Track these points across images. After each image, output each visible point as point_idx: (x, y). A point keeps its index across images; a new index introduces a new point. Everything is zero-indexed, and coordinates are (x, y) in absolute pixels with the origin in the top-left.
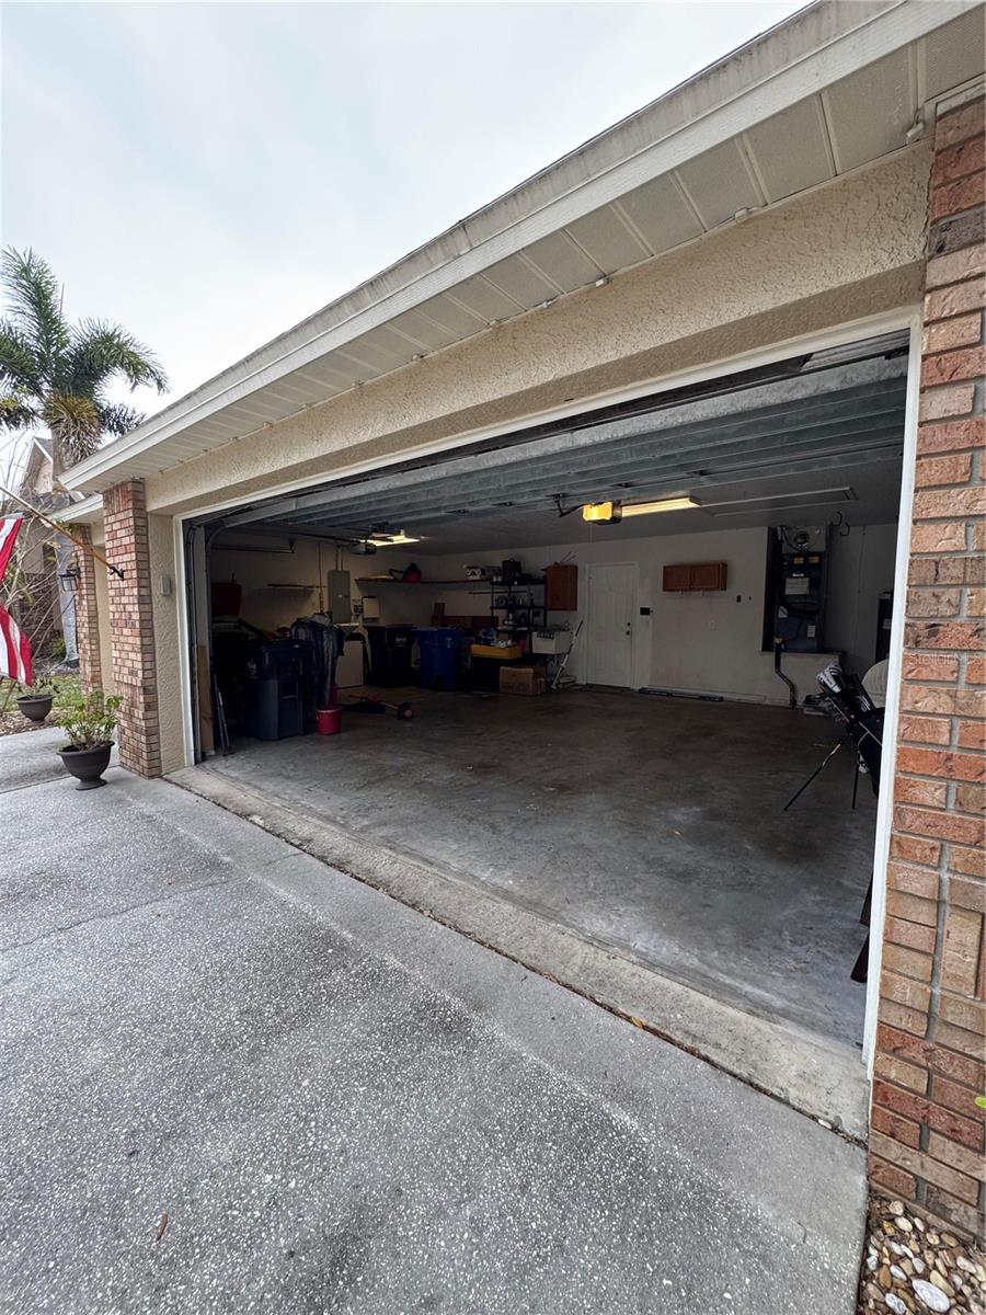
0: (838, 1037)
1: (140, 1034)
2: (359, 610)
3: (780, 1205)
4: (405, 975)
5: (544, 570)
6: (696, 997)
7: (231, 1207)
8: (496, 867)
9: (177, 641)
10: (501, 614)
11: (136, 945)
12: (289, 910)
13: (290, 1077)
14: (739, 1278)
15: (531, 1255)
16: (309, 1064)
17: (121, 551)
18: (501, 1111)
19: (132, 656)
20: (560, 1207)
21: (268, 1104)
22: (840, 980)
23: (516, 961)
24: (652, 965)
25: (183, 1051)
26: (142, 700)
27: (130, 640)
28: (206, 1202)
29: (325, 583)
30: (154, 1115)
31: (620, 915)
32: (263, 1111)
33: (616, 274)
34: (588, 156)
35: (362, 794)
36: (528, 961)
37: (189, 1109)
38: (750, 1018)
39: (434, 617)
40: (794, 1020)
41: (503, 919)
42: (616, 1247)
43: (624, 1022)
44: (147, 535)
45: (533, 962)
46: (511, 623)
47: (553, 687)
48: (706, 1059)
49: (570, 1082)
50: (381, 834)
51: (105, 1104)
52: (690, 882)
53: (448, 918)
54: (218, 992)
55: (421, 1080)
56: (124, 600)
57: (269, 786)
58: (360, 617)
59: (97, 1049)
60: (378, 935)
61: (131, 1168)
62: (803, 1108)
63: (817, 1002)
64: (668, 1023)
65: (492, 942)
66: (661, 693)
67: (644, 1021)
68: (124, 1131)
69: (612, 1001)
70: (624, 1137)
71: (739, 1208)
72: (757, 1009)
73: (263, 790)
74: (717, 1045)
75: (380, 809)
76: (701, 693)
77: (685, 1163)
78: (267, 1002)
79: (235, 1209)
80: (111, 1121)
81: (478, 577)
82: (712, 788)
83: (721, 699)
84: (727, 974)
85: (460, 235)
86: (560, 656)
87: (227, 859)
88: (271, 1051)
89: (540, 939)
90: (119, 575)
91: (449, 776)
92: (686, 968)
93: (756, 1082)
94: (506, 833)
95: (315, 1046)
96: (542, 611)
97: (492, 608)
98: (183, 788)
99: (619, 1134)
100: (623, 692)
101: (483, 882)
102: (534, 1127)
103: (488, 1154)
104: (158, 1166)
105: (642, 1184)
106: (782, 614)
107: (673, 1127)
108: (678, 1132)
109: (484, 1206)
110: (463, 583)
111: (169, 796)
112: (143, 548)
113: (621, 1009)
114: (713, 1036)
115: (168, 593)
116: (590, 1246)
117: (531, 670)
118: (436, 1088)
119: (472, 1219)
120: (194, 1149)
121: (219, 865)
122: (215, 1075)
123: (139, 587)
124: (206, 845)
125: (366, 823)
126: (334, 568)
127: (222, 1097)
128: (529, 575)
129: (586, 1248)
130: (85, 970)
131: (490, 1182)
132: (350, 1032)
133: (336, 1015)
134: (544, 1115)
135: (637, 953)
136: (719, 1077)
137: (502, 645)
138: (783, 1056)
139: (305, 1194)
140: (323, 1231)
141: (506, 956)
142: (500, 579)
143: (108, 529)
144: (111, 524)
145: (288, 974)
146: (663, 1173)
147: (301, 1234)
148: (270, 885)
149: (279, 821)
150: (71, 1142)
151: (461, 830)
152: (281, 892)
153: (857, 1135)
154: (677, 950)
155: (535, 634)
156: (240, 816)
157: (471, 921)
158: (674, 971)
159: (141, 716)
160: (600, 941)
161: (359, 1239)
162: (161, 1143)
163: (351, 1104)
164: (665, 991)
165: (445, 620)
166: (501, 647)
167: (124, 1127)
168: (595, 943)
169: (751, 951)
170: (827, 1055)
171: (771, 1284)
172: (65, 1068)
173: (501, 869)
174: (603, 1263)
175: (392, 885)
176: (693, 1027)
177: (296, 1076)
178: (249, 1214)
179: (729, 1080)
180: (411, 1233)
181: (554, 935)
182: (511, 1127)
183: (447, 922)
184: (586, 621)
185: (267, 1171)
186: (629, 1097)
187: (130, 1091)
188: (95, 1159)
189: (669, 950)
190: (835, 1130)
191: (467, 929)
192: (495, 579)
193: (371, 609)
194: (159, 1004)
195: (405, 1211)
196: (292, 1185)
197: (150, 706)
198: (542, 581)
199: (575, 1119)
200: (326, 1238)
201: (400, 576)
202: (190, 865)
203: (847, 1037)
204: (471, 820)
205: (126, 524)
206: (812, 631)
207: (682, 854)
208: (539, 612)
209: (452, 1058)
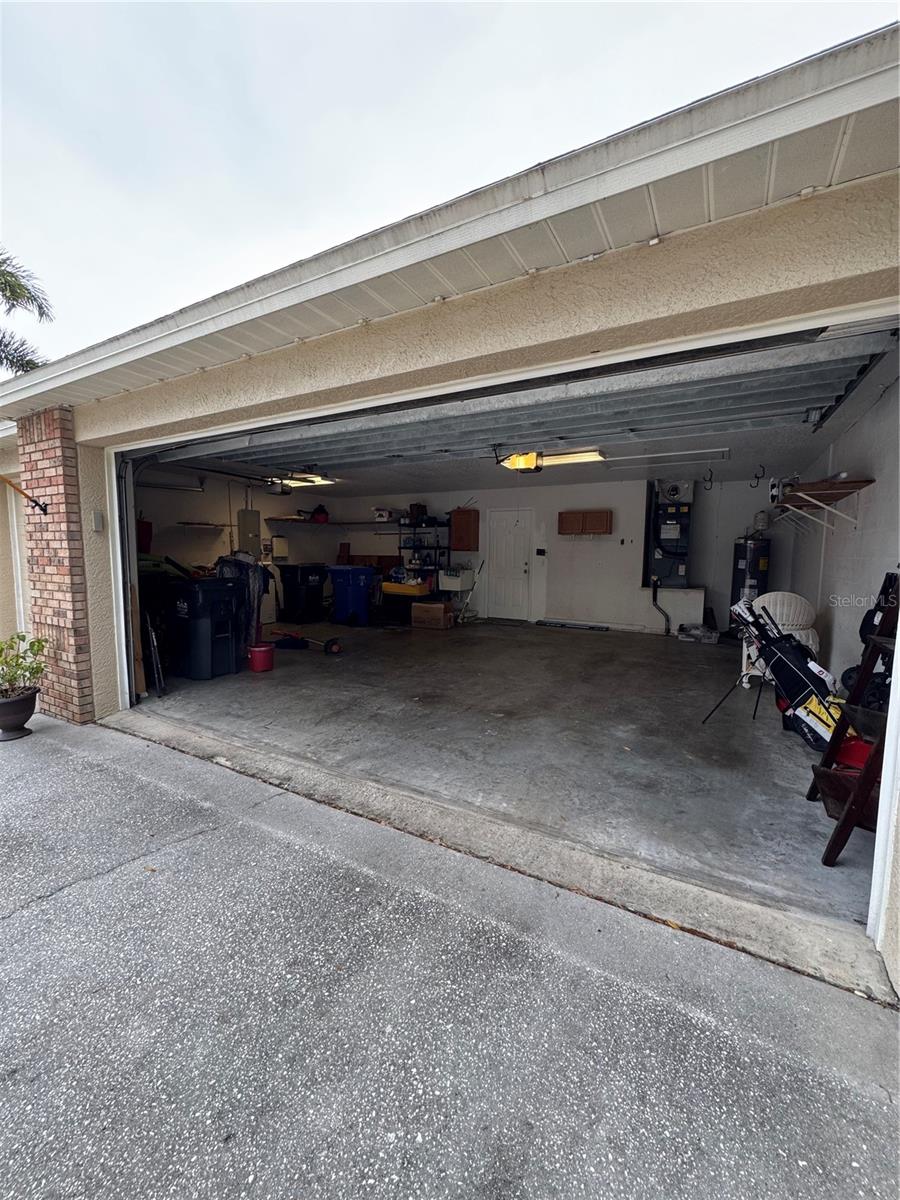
0: (837, 916)
1: (184, 1003)
2: (269, 549)
3: (859, 1073)
4: (443, 904)
5: (447, 513)
6: (713, 896)
7: (364, 1176)
8: (484, 791)
9: (110, 580)
10: (407, 554)
11: (141, 906)
12: (296, 852)
13: (369, 1026)
14: (858, 1147)
15: (676, 1163)
16: (384, 1009)
17: (43, 483)
18: (590, 1027)
19: (59, 595)
20: (682, 1110)
21: (359, 1057)
22: (815, 866)
23: (541, 880)
24: (664, 871)
25: (241, 1015)
26: (72, 641)
27: (56, 579)
28: (334, 1177)
29: (235, 521)
30: (236, 1090)
31: (614, 828)
32: (356, 1065)
33: (671, 235)
34: (696, 115)
35: (322, 728)
36: (552, 878)
37: (274, 1077)
38: (764, 909)
39: (339, 557)
40: (798, 906)
41: (511, 839)
42: (746, 1140)
43: (663, 927)
44: (76, 467)
45: (557, 879)
46: (418, 562)
47: (459, 620)
48: (744, 950)
49: (640, 989)
50: (359, 767)
51: (173, 1088)
52: (658, 792)
53: (461, 845)
54: (254, 945)
55: (503, 1009)
56: (48, 536)
57: (223, 725)
58: (270, 556)
59: (139, 1027)
60: (400, 869)
61: (233, 1155)
62: (838, 982)
63: (808, 888)
64: (700, 923)
65: (513, 864)
66: (556, 625)
67: (680, 924)
68: (208, 1114)
69: (643, 908)
70: (708, 1033)
71: (829, 1082)
72: (766, 899)
73: (218, 731)
74: (748, 937)
75: (347, 743)
76: (592, 624)
77: (768, 1050)
78: (313, 950)
79: (369, 1178)
80: (188, 1107)
81: (385, 519)
82: (637, 707)
83: (607, 629)
84: (726, 871)
85: (537, 178)
86: (464, 593)
87: (207, 805)
88: (337, 1001)
89: (555, 857)
90: (42, 509)
91: (400, 708)
92: (692, 870)
93: (793, 965)
94: (478, 759)
95: (382, 989)
96: (446, 551)
97: (400, 548)
98: (125, 733)
99: (703, 1032)
100: (522, 624)
101: (479, 807)
102: (626, 1038)
103: (597, 1071)
104: (264, 1147)
105: (742, 1075)
106: (658, 555)
107: (745, 1017)
108: (751, 1021)
109: (614, 1123)
110: (371, 525)
111: (112, 742)
112: (72, 481)
113: (655, 914)
114: (740, 929)
115: (101, 529)
116: (724, 1144)
117: (442, 606)
118: (521, 1015)
119: (609, 1138)
120: (297, 1120)
121: (200, 811)
122: (288, 1036)
123: (69, 522)
124: (179, 792)
125: (339, 758)
126: (244, 507)
127: (305, 1059)
128: (435, 518)
129: (722, 1145)
130: (89, 940)
131: (610, 1098)
132: (412, 970)
133: (391, 954)
134: (631, 1024)
135: (645, 860)
136: (762, 965)
137: (413, 582)
138: (804, 939)
139: (436, 1146)
140: (472, 1182)
141: (530, 876)
142: (407, 521)
143: (26, 458)
144: (30, 453)
145: (323, 917)
146: (754, 1061)
147: (449, 1190)
148: (265, 827)
149: (249, 762)
150: (149, 1139)
151: (435, 758)
152: (280, 834)
153: (888, 1000)
154: (677, 855)
155: (441, 572)
156: (202, 758)
157: (485, 846)
158: (684, 874)
159: (71, 660)
160: (609, 853)
161: (510, 1183)
162: (256, 1120)
163: (445, 1044)
164: (685, 894)
165: (351, 560)
166: (411, 585)
167: (206, 1110)
168: (606, 855)
169: (736, 849)
170: (836, 934)
171: (884, 1147)
172: (108, 1054)
173: (490, 794)
174: (742, 1157)
175: (393, 818)
176: (721, 923)
177: (376, 1024)
178: (387, 1180)
179: (772, 967)
180: (558, 1165)
181: (566, 852)
182: (606, 1040)
183: (461, 848)
184: (487, 562)
185: (388, 1130)
186: (697, 996)
187: (197, 1069)
188: (185, 1152)
189: (669, 855)
190: (870, 998)
191: (484, 855)
192: (402, 521)
193: (280, 548)
194: (192, 968)
195: (543, 1143)
196: (419, 1139)
197: (82, 649)
198: (447, 524)
199: (659, 1024)
200: (477, 1189)
201: (308, 517)
202: (168, 814)
203: (845, 916)
204: (440, 749)
205: (51, 454)
206: (682, 570)
207: (641, 768)
208: (444, 552)
209: (522, 982)
